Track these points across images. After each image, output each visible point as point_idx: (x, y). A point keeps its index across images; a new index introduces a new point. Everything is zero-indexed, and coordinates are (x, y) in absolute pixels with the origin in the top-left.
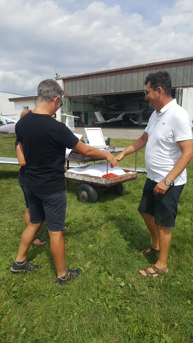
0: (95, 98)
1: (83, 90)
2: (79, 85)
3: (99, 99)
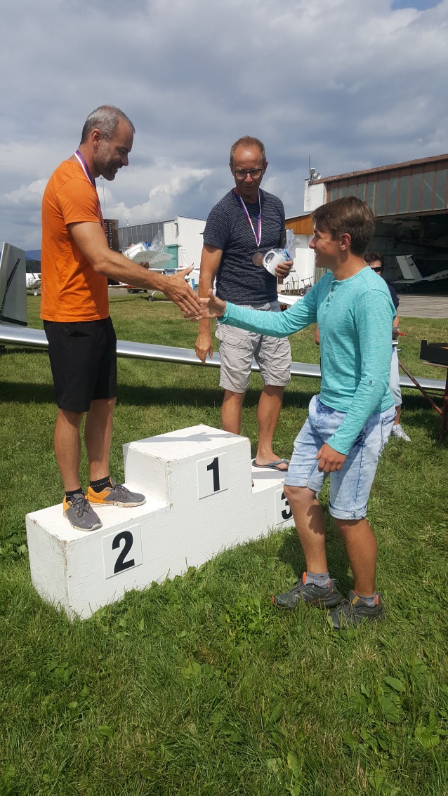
0: (401, 222)
2: (364, 193)
3: (410, 225)
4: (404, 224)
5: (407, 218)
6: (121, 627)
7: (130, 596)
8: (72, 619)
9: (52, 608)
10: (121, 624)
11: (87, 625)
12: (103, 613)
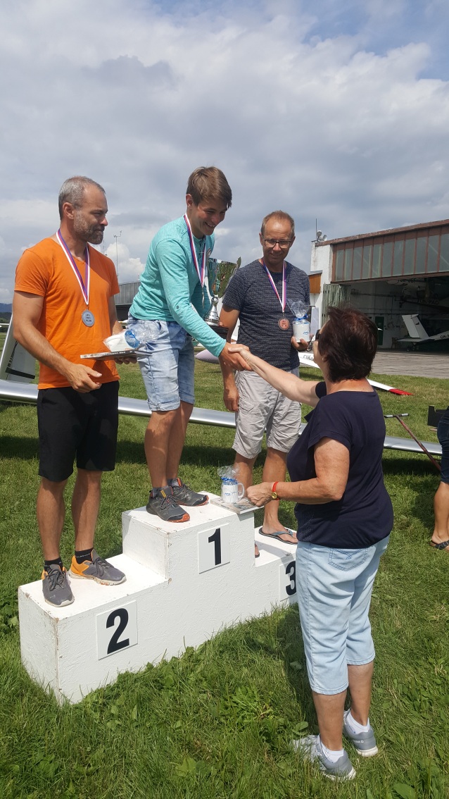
0: (406, 282)
1: (379, 267)
2: (370, 255)
3: (415, 285)
4: (410, 284)
5: (413, 279)
6: (113, 715)
7: (124, 679)
8: (61, 704)
9: (41, 689)
10: (113, 711)
11: (77, 711)
12: (95, 697)
